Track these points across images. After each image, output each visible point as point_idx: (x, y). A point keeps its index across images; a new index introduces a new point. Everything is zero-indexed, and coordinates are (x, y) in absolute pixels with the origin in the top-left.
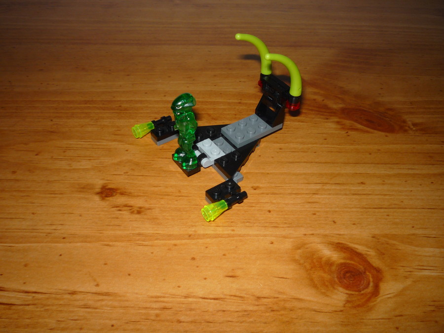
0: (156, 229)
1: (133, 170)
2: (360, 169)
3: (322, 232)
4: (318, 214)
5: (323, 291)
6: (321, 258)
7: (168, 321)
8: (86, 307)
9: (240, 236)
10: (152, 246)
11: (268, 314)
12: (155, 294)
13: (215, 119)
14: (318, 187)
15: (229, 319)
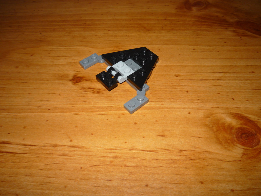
0: (110, 103)
2: (251, 63)
3: (224, 105)
4: (221, 93)
5: (226, 146)
6: (224, 124)
7: (118, 165)
8: (64, 155)
9: (167, 108)
10: (107, 115)
11: (187, 162)
12: (109, 147)
13: (148, 30)
14: (221, 75)
15: (161, 165)
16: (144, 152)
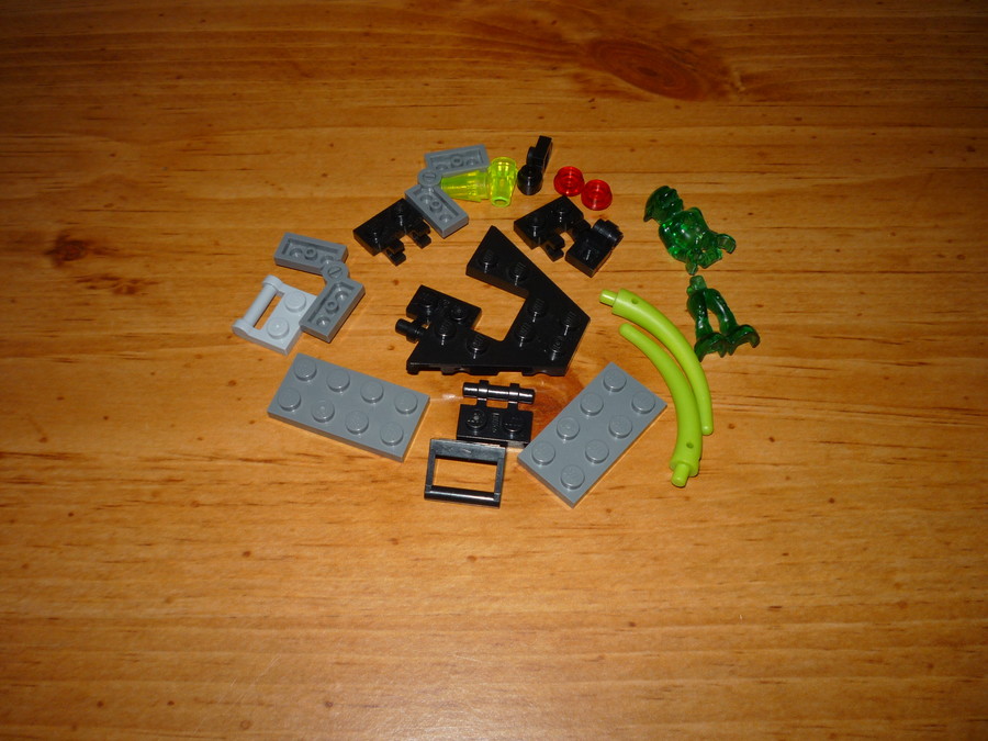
0: (163, 324)
1: (123, 198)
7: (174, 503)
8: (22, 481)
10: (153, 359)
11: (364, 488)
12: (153, 454)
15: (290, 498)
16: (250, 464)
